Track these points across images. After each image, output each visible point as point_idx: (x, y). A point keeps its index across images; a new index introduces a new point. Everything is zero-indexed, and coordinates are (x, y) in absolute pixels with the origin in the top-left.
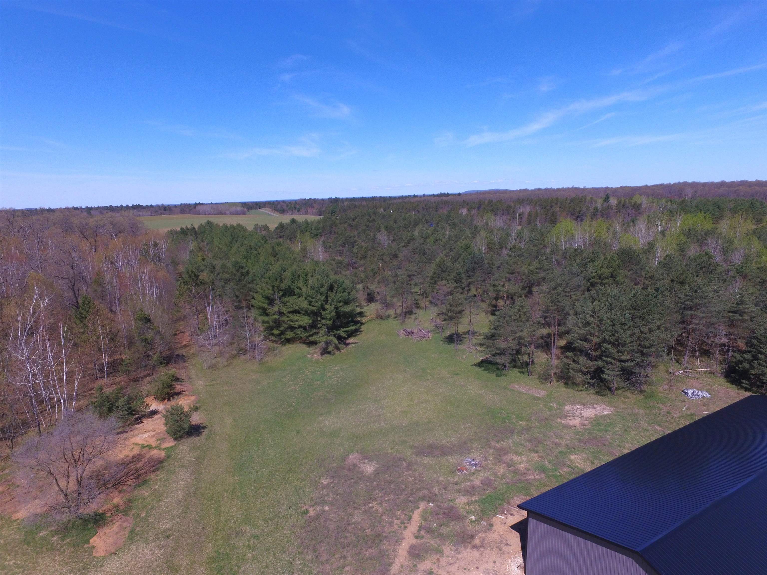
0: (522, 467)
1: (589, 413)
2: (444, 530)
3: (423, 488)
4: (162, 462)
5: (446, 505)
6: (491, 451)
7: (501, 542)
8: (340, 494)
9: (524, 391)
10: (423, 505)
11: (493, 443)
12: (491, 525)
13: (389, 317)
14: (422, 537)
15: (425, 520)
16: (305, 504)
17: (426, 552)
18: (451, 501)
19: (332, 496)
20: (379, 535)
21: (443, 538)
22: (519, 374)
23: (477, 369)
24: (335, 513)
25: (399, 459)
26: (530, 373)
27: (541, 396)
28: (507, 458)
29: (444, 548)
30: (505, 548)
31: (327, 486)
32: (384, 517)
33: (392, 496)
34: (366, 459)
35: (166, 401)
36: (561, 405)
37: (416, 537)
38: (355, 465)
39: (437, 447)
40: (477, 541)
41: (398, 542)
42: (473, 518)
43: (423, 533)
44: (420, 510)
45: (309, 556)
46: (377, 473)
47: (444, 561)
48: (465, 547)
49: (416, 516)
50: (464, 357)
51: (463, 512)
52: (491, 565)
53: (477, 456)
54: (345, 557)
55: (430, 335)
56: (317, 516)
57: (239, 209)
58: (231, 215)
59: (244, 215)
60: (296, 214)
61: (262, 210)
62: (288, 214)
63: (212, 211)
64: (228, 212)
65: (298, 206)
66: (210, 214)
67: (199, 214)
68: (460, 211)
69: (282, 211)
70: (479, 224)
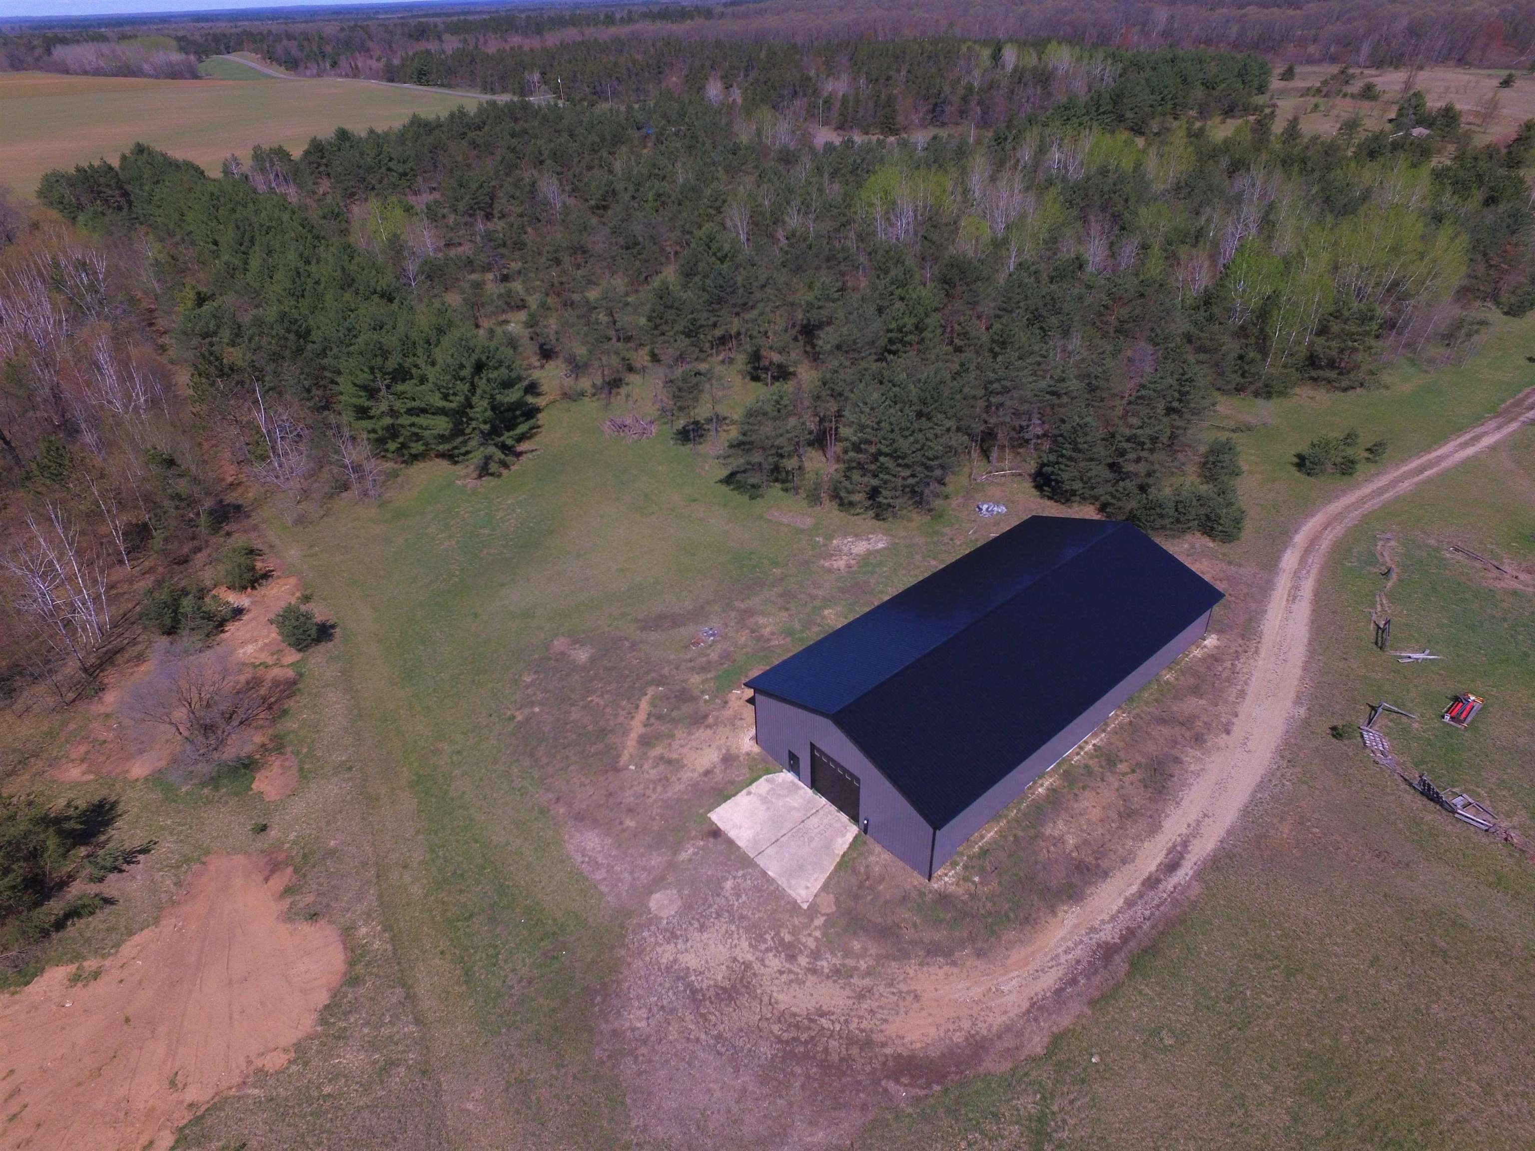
0: (766, 631)
1: (860, 547)
2: (675, 714)
3: (650, 670)
4: (295, 683)
5: (678, 687)
6: (733, 614)
7: (735, 717)
8: (549, 691)
9: (785, 521)
10: (651, 691)
11: (737, 604)
12: (726, 702)
13: (582, 394)
14: (652, 725)
15: (655, 706)
16: (509, 709)
17: (657, 739)
18: (683, 681)
19: (540, 695)
20: (603, 730)
21: (675, 722)
22: (781, 493)
23: (725, 489)
24: (548, 713)
25: (621, 639)
26: (796, 490)
27: (805, 527)
28: (751, 622)
29: (676, 732)
30: (739, 723)
31: (532, 684)
32: (608, 710)
33: (614, 686)
34: (577, 643)
35: (249, 590)
36: (829, 538)
37: (645, 726)
38: (563, 654)
39: (666, 617)
40: (710, 720)
41: (626, 733)
42: (707, 697)
43: (652, 720)
44: (648, 697)
45: (527, 762)
46: (593, 659)
47: (676, 745)
48: (698, 729)
49: (644, 704)
50: (707, 468)
51: (696, 693)
52: (723, 740)
53: (715, 623)
54: (567, 757)
55: (654, 429)
56: (528, 720)
57: (176, 57)
58: (157, 77)
59: (196, 76)
60: (329, 75)
61: (237, 59)
62: (308, 72)
63: (102, 64)
64: (146, 67)
65: (328, 49)
66: (98, 72)
67: (66, 71)
68: (707, 87)
69: (292, 64)
70: (744, 134)
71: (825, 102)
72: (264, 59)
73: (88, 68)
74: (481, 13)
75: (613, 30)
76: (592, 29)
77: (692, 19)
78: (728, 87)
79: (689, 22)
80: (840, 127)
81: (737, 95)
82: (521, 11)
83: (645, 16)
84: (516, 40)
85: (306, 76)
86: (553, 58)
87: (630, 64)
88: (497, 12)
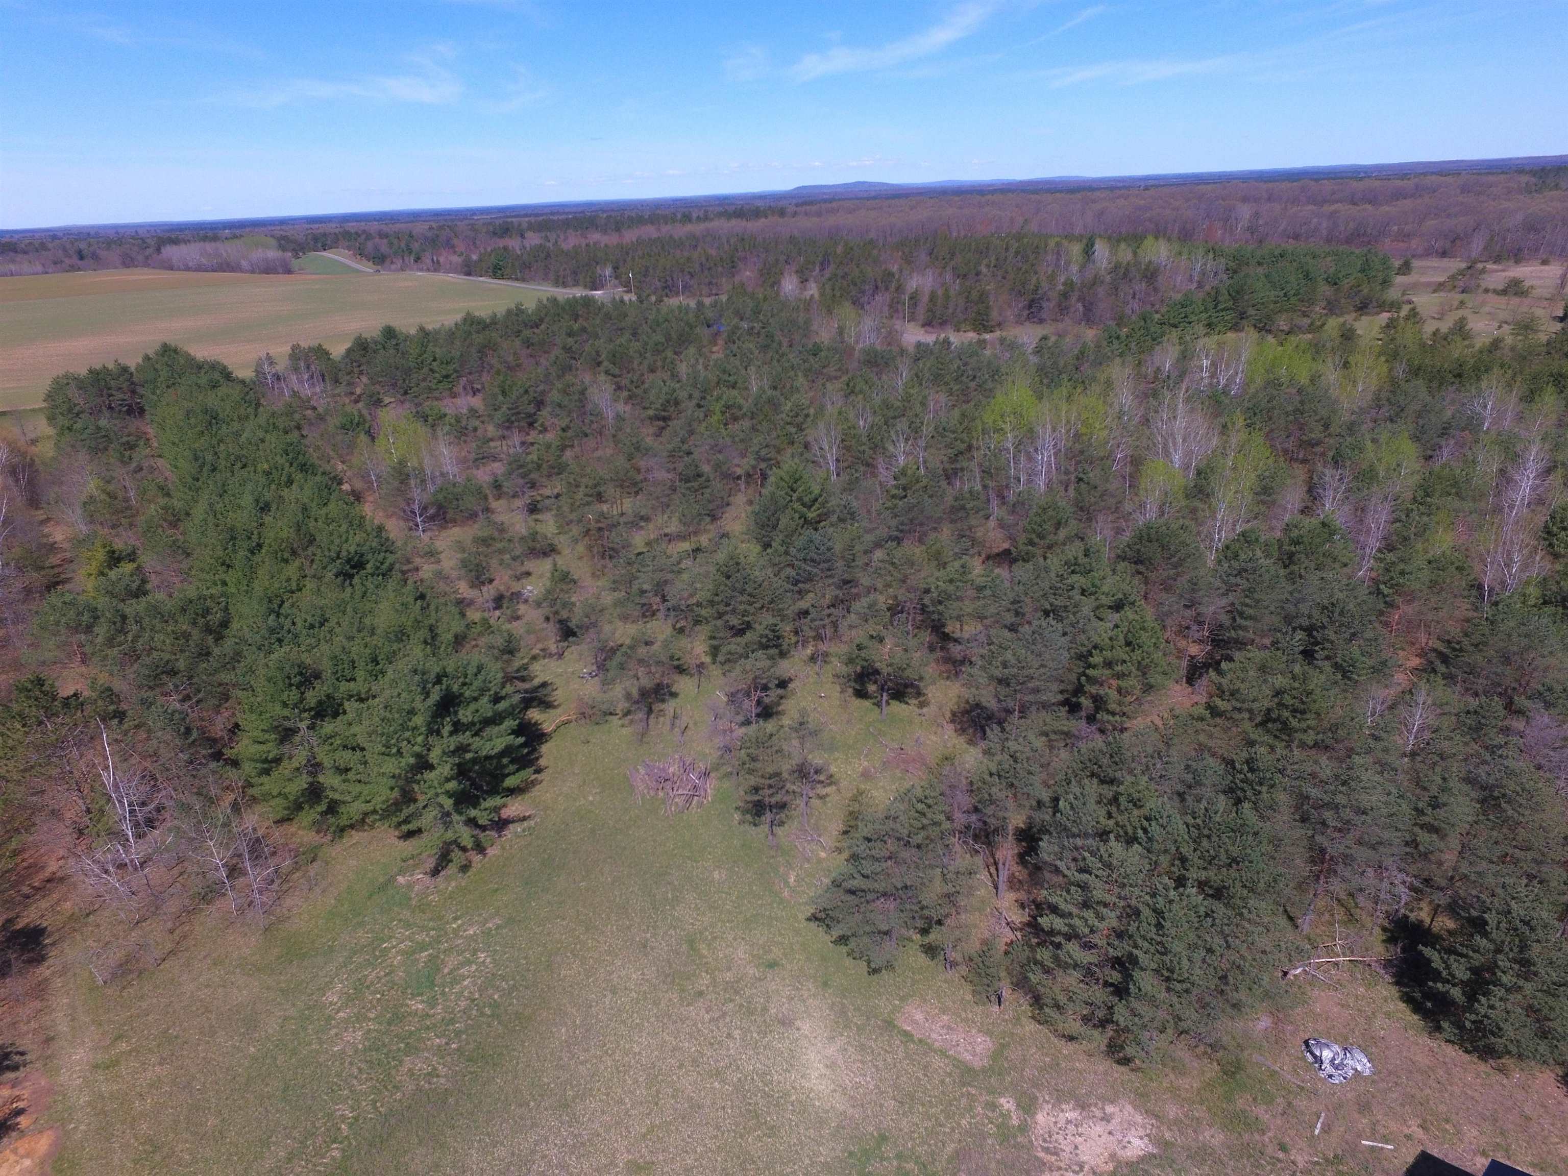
1: (1096, 1142)
9: (935, 1036)
13: (610, 712)
22: (922, 959)
26: (947, 956)
27: (977, 1061)
36: (1027, 1106)
50: (792, 881)
55: (711, 786)
57: (273, 254)
58: (253, 272)
59: (289, 272)
60: (411, 269)
61: (330, 255)
62: (393, 267)
63: (204, 261)
64: (244, 264)
65: (416, 246)
66: (200, 268)
67: (171, 268)
68: (783, 282)
69: (379, 259)
70: (824, 334)
71: (911, 298)
72: (355, 255)
73: (190, 264)
74: (567, 213)
75: (689, 227)
76: (669, 227)
77: (766, 217)
78: (804, 281)
79: (763, 220)
80: (928, 324)
81: (813, 290)
82: (604, 211)
83: (720, 215)
84: (595, 236)
85: (390, 270)
86: (627, 254)
87: (704, 260)
88: (583, 212)
